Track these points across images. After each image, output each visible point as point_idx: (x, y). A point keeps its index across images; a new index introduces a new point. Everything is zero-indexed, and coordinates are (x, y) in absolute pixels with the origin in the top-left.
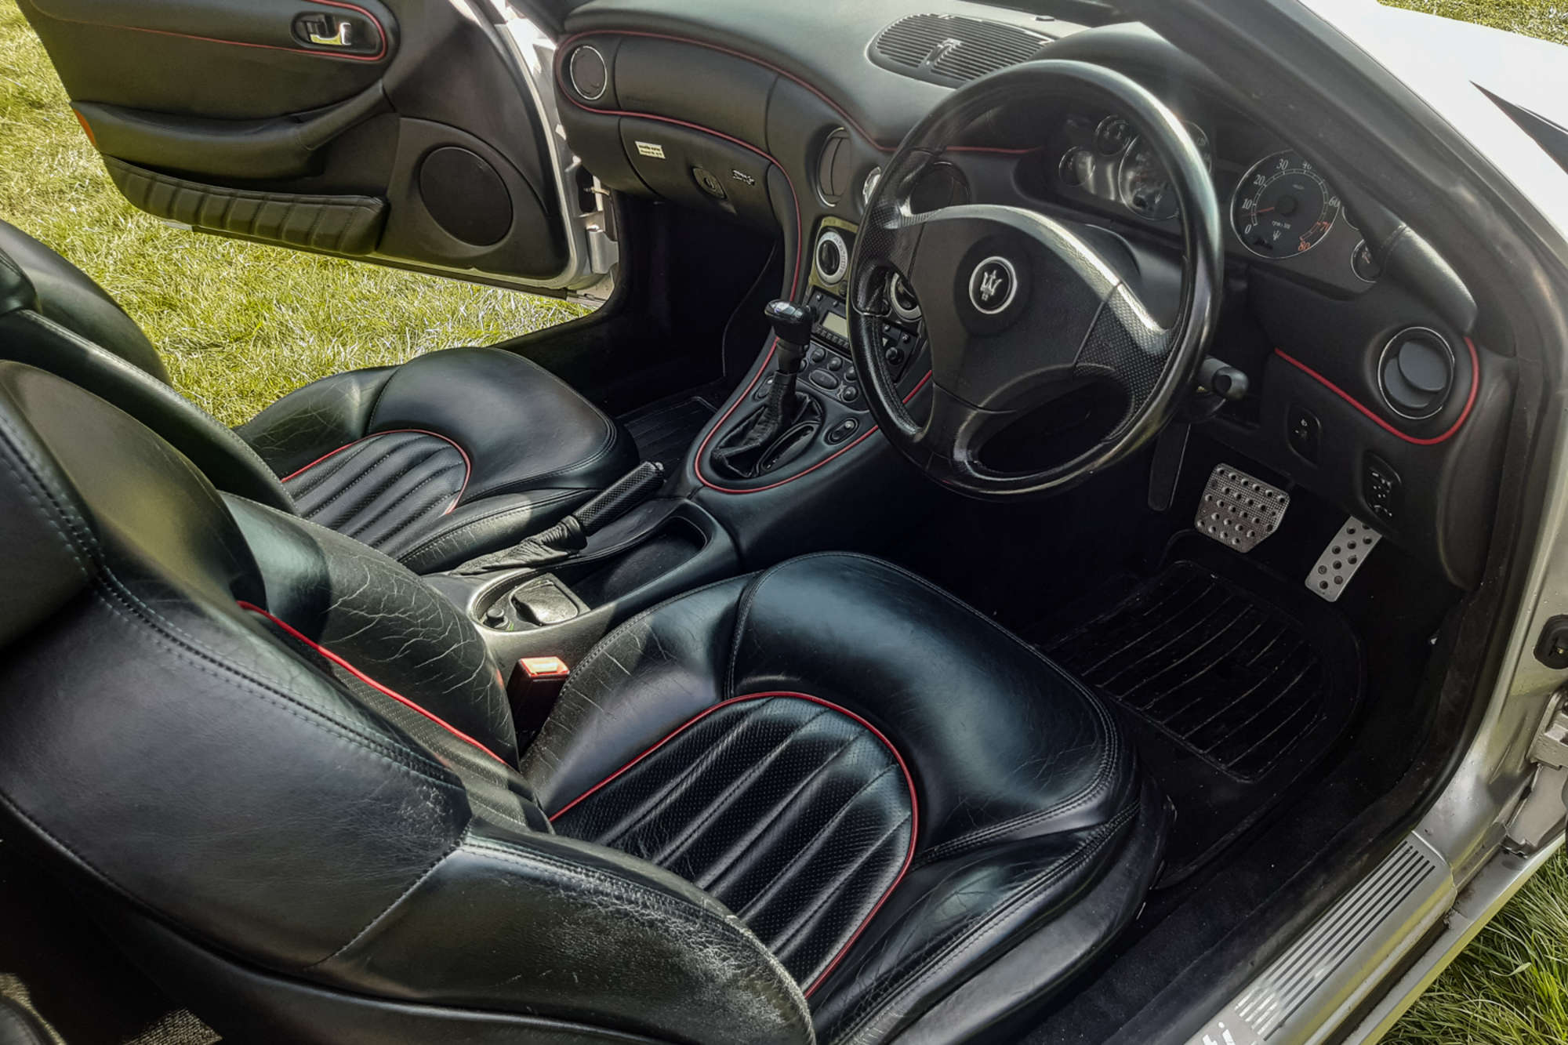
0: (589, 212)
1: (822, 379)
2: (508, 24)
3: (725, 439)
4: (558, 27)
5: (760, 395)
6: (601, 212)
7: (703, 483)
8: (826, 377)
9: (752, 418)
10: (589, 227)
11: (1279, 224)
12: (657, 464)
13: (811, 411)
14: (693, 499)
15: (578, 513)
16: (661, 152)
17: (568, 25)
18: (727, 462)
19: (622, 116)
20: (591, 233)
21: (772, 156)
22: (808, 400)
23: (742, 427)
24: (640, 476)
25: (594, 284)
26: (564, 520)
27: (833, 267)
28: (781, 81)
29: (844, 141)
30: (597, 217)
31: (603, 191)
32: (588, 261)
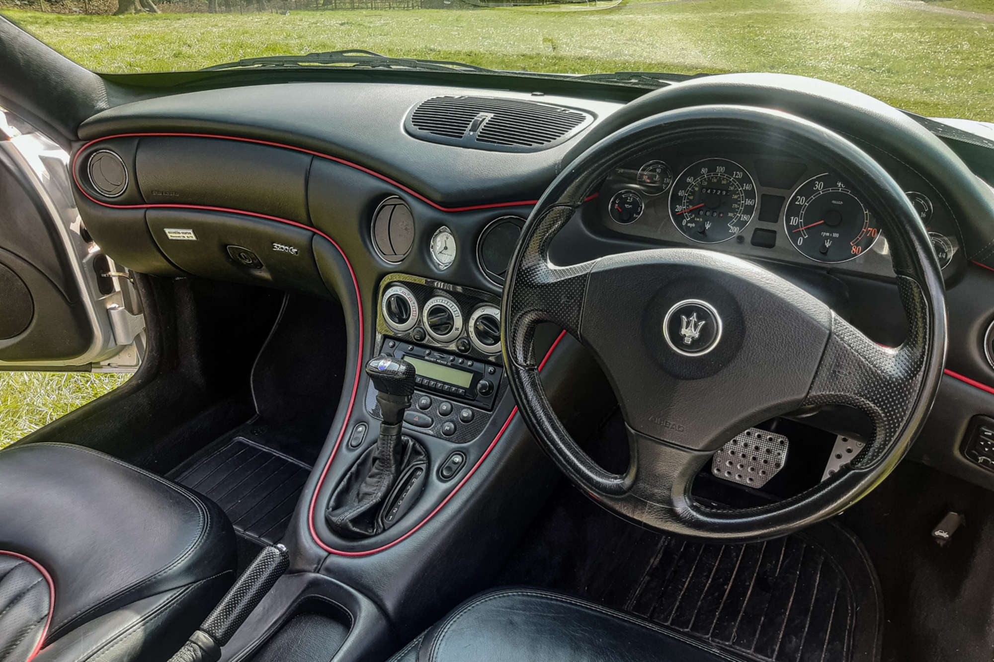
0: (108, 294)
1: (416, 419)
2: (12, 140)
3: (334, 497)
4: (72, 137)
5: (354, 443)
6: (119, 292)
7: (326, 550)
8: (420, 418)
9: (353, 469)
10: (109, 306)
11: (828, 234)
12: (279, 546)
13: (416, 452)
14: (322, 571)
15: (206, 625)
16: (192, 235)
17: (81, 133)
18: (350, 525)
19: (148, 208)
20: (112, 311)
21: (314, 228)
22: (411, 443)
23: (345, 480)
24: (265, 563)
25: (117, 353)
26: (193, 638)
27: (405, 317)
28: (317, 164)
29: (397, 206)
30: (115, 297)
31: (118, 274)
32: (112, 337)
